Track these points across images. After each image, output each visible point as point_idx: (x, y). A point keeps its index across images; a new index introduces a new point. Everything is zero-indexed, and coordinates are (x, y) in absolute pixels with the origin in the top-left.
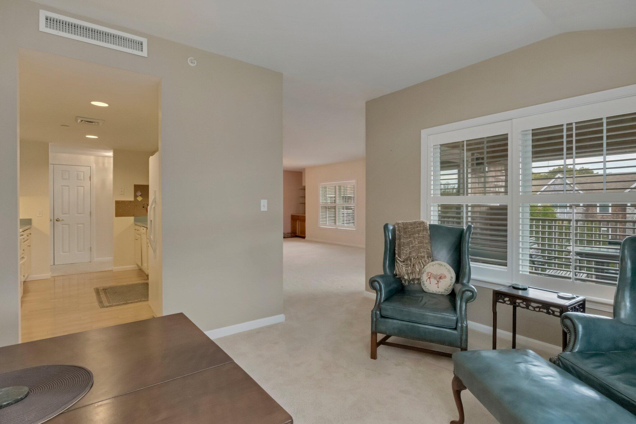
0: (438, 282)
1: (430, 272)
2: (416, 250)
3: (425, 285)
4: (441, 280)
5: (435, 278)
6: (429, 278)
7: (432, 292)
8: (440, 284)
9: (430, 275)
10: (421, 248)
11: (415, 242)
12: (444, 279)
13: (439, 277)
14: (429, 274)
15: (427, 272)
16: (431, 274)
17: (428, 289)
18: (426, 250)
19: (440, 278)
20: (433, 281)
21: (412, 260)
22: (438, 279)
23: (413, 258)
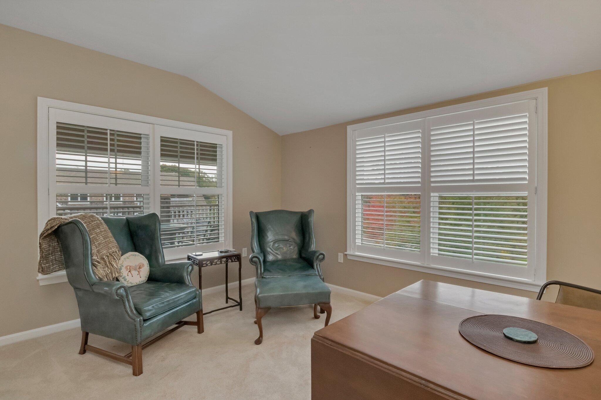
0: (139, 272)
1: (128, 266)
2: (104, 246)
3: (127, 280)
4: (141, 269)
5: (135, 270)
6: (129, 271)
7: (136, 284)
8: (141, 273)
9: (130, 268)
10: (109, 244)
11: (99, 238)
12: (143, 268)
13: (138, 267)
14: (128, 267)
15: (125, 266)
16: (130, 266)
17: (131, 283)
18: (114, 245)
19: (140, 268)
20: (134, 273)
21: (105, 258)
22: (138, 270)
23: (105, 257)
